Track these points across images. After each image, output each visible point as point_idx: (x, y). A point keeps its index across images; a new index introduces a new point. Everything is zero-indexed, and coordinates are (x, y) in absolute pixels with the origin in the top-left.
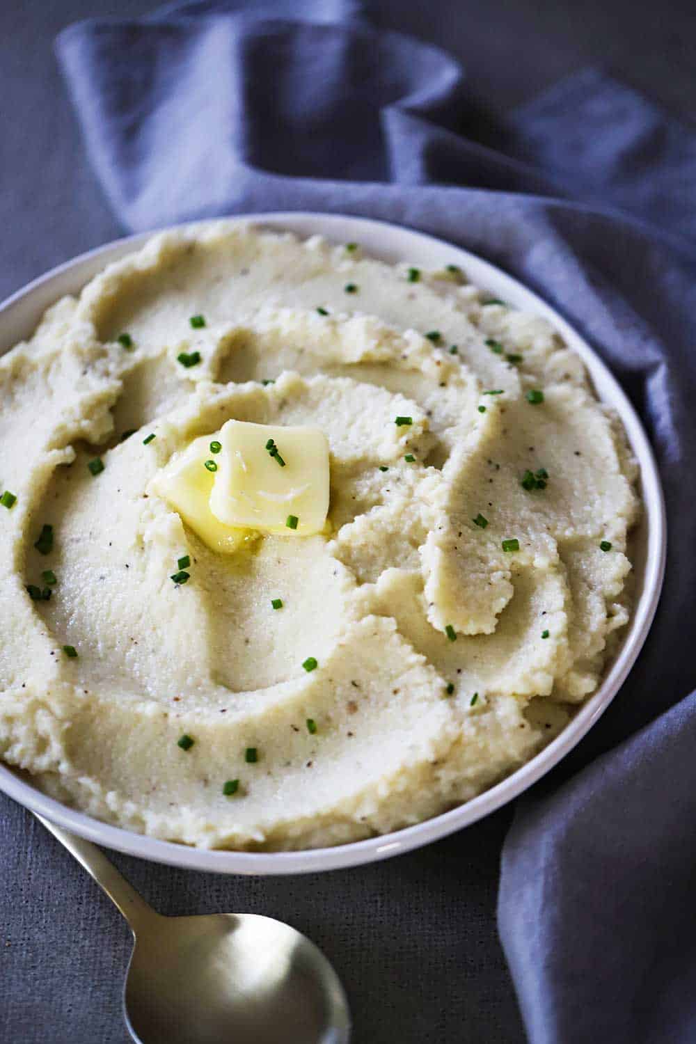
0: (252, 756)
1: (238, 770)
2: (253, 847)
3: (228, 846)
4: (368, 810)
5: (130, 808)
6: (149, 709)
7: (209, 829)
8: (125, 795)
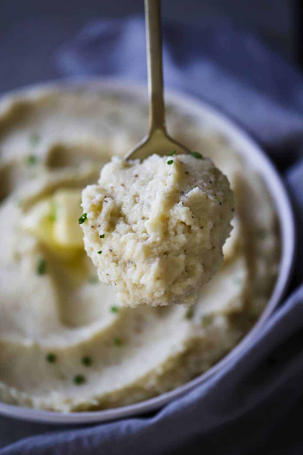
0: (87, 361)
1: (80, 370)
2: (93, 409)
3: (80, 409)
4: (152, 382)
5: (24, 396)
6: (28, 343)
7: (68, 401)
8: (20, 388)
